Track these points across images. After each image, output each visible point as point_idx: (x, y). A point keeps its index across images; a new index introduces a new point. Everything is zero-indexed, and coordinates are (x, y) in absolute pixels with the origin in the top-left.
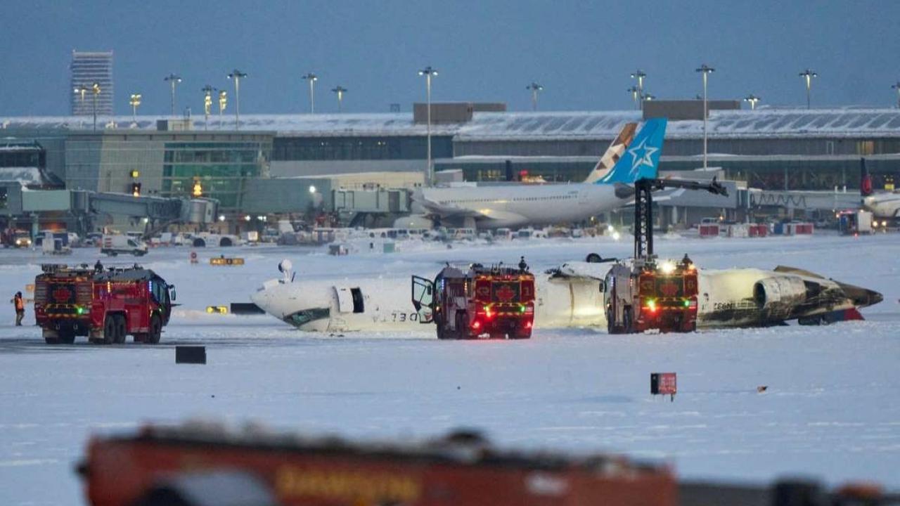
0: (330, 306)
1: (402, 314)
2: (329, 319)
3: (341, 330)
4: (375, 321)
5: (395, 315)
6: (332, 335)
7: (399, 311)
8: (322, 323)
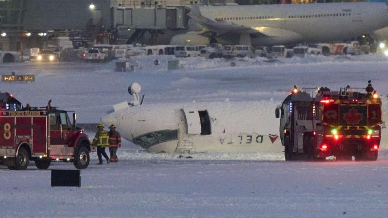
0: (178, 128)
1: (248, 136)
2: (178, 141)
3: (189, 152)
4: (221, 143)
5: (242, 137)
6: (180, 157)
7: (245, 133)
8: (171, 145)
